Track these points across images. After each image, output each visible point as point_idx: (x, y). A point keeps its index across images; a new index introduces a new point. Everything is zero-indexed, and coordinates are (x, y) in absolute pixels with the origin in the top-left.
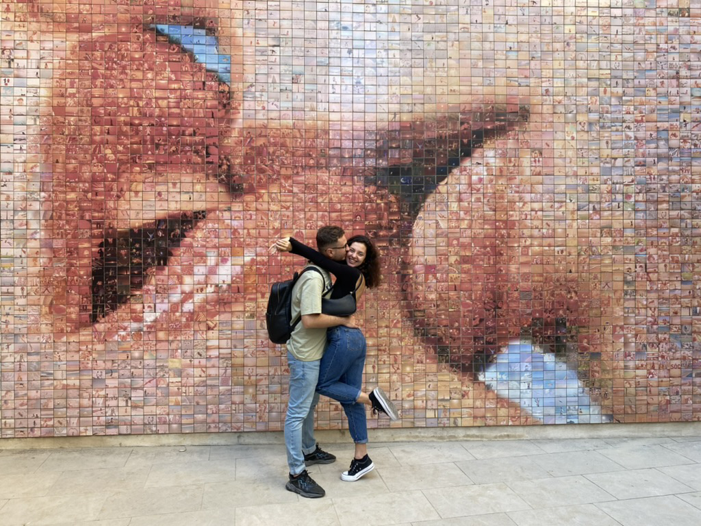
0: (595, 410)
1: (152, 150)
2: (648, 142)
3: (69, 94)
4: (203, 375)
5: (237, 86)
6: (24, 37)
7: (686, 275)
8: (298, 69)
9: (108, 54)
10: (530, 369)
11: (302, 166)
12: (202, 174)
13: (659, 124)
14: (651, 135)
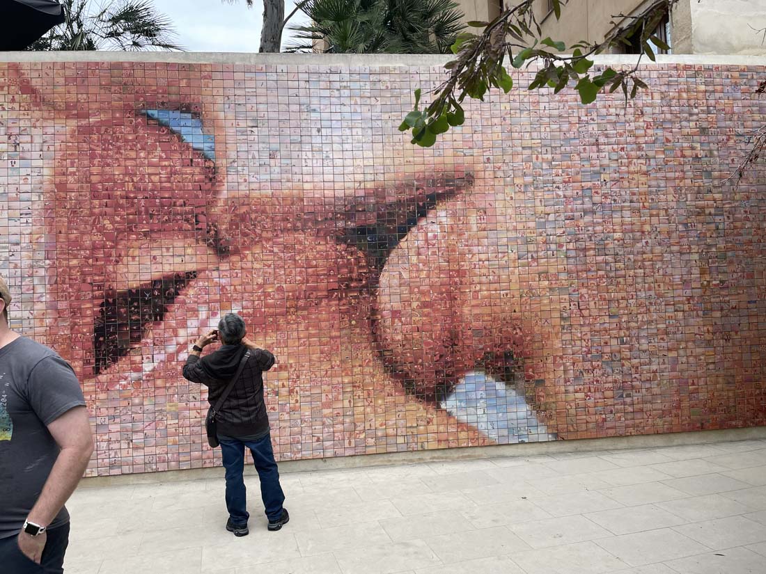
0: (542, 430)
1: (146, 219)
2: (575, 199)
3: (70, 172)
4: (198, 416)
5: (221, 162)
6: (28, 124)
7: (613, 310)
8: (274, 146)
9: (104, 137)
10: (484, 396)
11: (280, 230)
12: (192, 240)
13: (583, 184)
14: (577, 193)
